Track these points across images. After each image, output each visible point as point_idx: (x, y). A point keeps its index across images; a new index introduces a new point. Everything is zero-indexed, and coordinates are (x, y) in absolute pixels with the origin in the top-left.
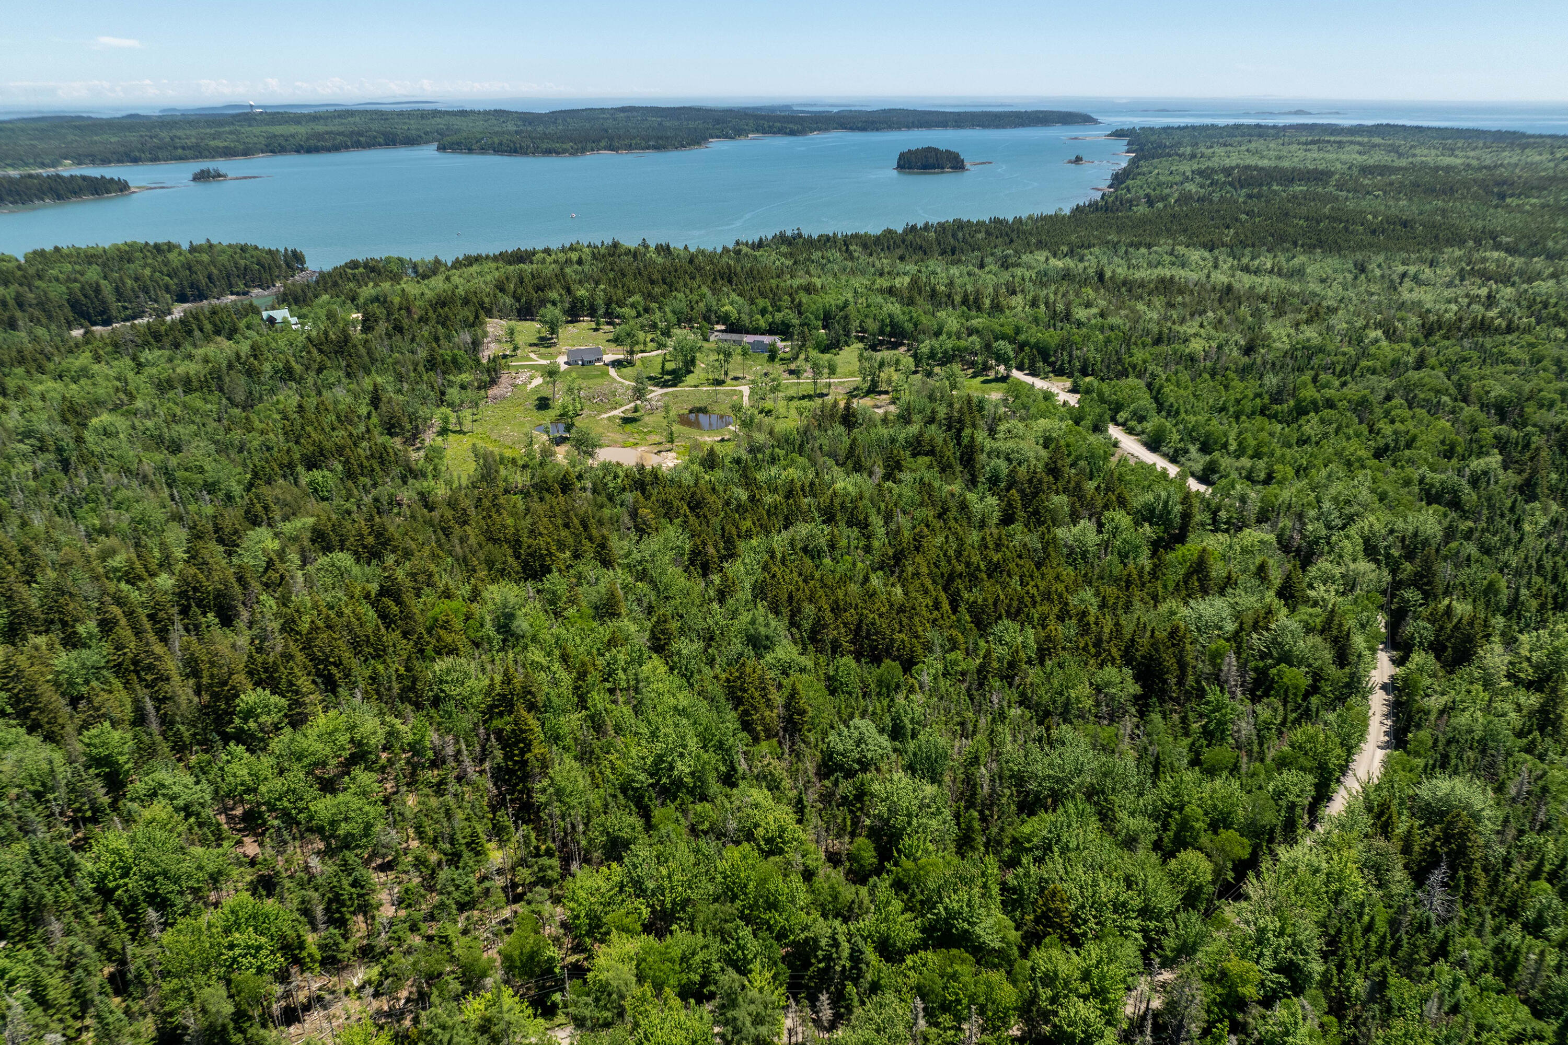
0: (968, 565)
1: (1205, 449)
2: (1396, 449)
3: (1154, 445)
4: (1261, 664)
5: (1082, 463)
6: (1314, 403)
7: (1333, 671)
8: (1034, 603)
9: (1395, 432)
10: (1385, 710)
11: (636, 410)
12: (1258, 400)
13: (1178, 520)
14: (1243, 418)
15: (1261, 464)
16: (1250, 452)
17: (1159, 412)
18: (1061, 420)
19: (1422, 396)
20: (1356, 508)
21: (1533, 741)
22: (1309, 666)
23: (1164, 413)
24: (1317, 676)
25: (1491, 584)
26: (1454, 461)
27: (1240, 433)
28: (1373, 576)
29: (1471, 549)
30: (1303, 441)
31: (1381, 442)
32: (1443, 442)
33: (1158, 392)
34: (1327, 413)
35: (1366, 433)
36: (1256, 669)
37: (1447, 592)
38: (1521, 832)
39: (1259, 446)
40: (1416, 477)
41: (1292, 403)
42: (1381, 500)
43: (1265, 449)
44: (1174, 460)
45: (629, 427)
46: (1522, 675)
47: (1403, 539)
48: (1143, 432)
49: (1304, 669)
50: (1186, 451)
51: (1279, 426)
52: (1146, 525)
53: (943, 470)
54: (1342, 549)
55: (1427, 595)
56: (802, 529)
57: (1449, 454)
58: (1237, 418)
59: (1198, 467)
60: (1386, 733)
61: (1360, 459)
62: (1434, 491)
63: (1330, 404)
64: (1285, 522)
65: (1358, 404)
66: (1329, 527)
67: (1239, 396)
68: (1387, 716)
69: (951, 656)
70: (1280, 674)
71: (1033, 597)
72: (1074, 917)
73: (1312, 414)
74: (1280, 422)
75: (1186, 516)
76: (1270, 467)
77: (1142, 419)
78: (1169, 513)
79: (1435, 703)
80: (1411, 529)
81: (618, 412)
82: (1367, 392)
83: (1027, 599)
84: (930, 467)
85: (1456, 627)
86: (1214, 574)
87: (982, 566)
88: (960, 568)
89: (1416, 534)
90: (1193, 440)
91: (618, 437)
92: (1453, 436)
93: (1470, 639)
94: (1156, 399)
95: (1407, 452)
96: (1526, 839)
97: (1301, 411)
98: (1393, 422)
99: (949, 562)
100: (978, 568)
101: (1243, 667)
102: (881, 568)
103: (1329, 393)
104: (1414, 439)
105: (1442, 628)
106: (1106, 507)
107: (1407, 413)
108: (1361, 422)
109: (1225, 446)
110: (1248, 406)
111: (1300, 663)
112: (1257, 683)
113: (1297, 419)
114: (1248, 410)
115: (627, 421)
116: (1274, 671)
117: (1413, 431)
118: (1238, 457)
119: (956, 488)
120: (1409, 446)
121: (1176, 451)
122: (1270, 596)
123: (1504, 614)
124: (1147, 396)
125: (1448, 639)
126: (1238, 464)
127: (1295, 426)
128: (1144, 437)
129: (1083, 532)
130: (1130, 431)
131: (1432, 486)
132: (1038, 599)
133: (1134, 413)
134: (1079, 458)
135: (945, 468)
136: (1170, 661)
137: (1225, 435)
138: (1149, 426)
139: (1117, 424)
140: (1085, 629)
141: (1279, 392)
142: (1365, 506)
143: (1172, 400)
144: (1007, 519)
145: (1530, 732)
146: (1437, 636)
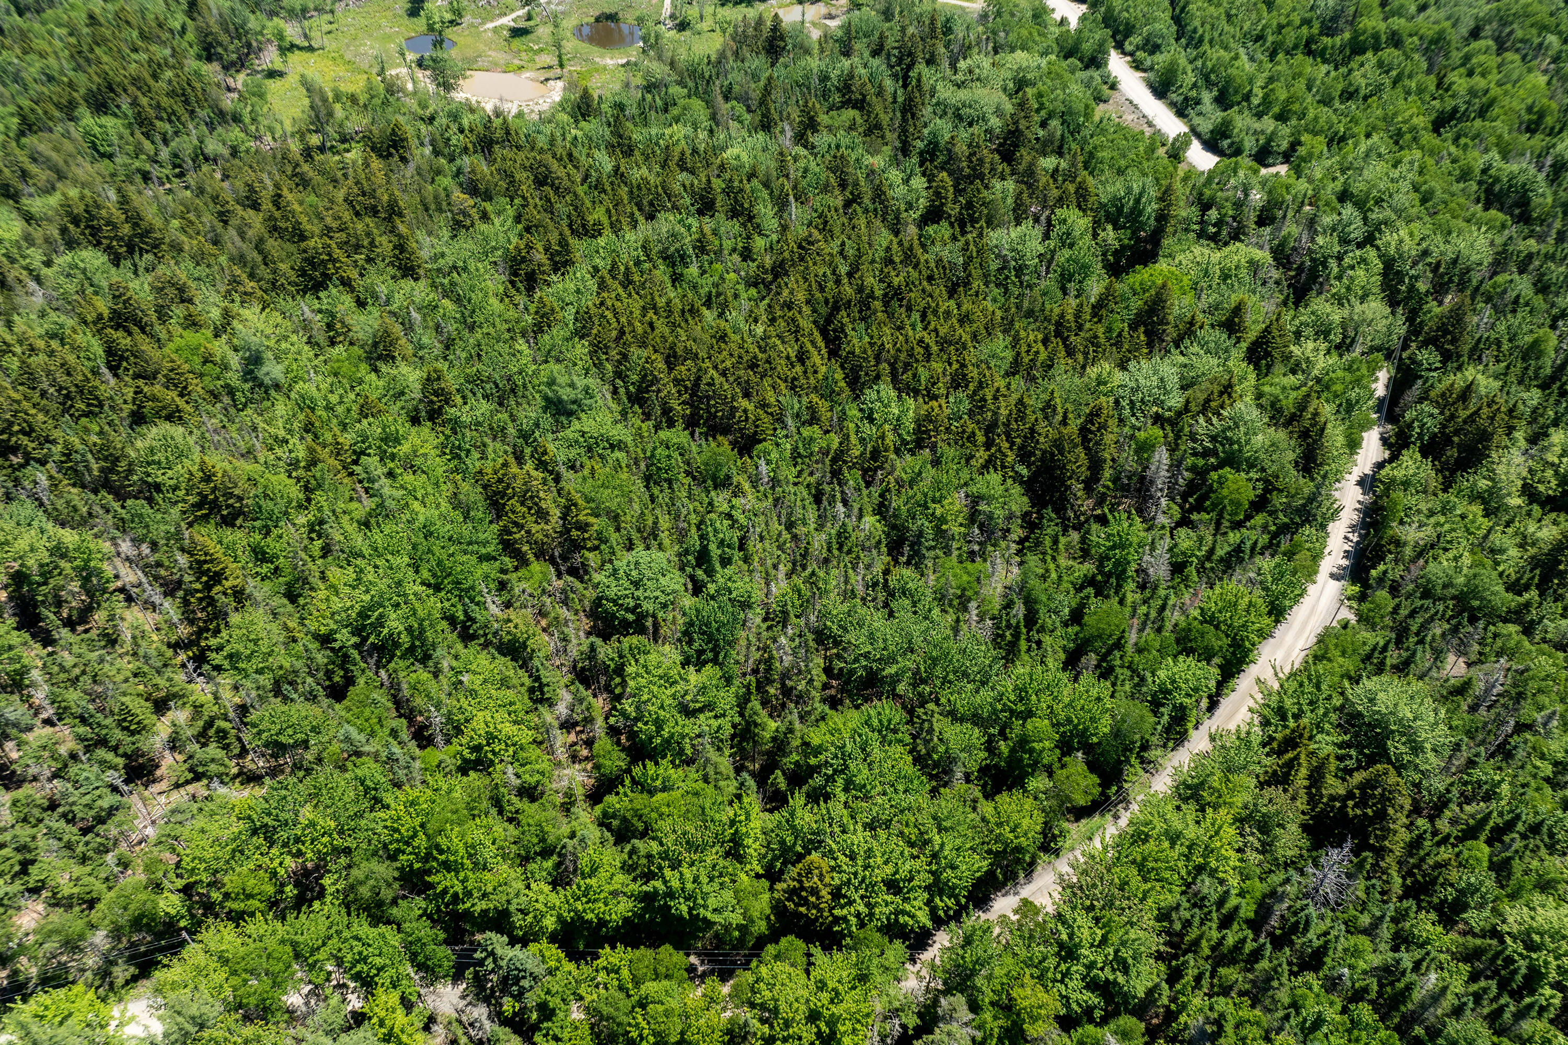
0: (860, 290)
1: (1222, 101)
2: (1465, 117)
3: (1160, 90)
4: (1201, 462)
5: (1054, 123)
6: (1376, 36)
7: (1293, 478)
8: (928, 356)
9: (1472, 92)
10: (1355, 517)
11: (529, 18)
12: (1305, 30)
13: (1152, 221)
14: (1280, 56)
15: (1285, 130)
16: (1276, 110)
17: (1177, 40)
18: (1044, 54)
19: (1519, 34)
20: (1388, 213)
21: (1527, 605)
22: (1263, 470)
23: (1183, 41)
24: (1269, 486)
25: (1536, 343)
26: (1539, 136)
27: (1271, 80)
28: (1382, 325)
29: (1523, 286)
30: (1348, 95)
31: (1449, 104)
32: (1529, 110)
33: (1183, 10)
34: (1390, 54)
35: (1432, 88)
36: (1193, 469)
37: (1476, 355)
38: (1471, 763)
39: (1289, 101)
40: (1479, 164)
41: (1347, 35)
42: (1424, 201)
43: (1296, 107)
44: (1181, 113)
45: (517, 43)
46: (1541, 488)
47: (1436, 268)
48: (1151, 68)
49: (1254, 475)
50: (1198, 102)
51: (1324, 68)
52: (1109, 227)
53: (868, 133)
54: (1352, 279)
55: (1447, 357)
56: (667, 222)
57: (1532, 128)
58: (1273, 55)
59: (1206, 126)
60: (1347, 555)
61: (1413, 129)
62: (1497, 188)
63: (1396, 40)
64: (1291, 229)
65: (1431, 42)
66: (1344, 241)
67: (1283, 21)
68: (1353, 528)
69: (806, 432)
70: (1221, 482)
71: (927, 348)
72: (837, 894)
73: (1369, 54)
74: (1325, 61)
75: (1162, 218)
76: (1296, 133)
77: (1154, 49)
78: (1141, 213)
79: (1412, 535)
80: (1451, 255)
81: (507, 21)
82: (1447, 24)
83: (919, 350)
84: (852, 127)
85: (1471, 419)
86: (1176, 311)
87: (878, 293)
88: (848, 291)
89: (1455, 262)
90: (1209, 84)
91: (500, 57)
92: (1545, 101)
93: (1485, 437)
94: (1177, 19)
95: (1478, 123)
96: (1477, 774)
97: (1357, 48)
98: (1470, 74)
99: (838, 282)
100: (871, 295)
101: (1176, 466)
102: (755, 285)
103: (1398, 23)
104: (1492, 103)
105: (1453, 417)
106: (1060, 202)
107: (1492, 61)
108: (1429, 71)
109: (1247, 97)
110: (1290, 37)
111: (1251, 466)
112: (1192, 487)
113: (1346, 61)
114: (1290, 43)
115: (518, 33)
116: (1214, 475)
117: (1495, 91)
118: (1259, 116)
119: (877, 161)
120: (1483, 113)
121: (1186, 99)
122: (1238, 354)
123: (1544, 387)
124: (1167, 16)
125: (1457, 432)
126: (1257, 126)
127: (1343, 70)
128: (1151, 75)
129: (1023, 239)
130: (1137, 66)
131: (1497, 180)
132: (935, 349)
133: (1147, 41)
134: (1050, 116)
135: (873, 129)
136: (1078, 460)
137: (1251, 81)
138: (1161, 59)
139: (1124, 53)
140: (979, 405)
141: (1334, 19)
142: (1399, 212)
143: (1197, 23)
144: (933, 215)
145: (1527, 588)
146: (1444, 426)
